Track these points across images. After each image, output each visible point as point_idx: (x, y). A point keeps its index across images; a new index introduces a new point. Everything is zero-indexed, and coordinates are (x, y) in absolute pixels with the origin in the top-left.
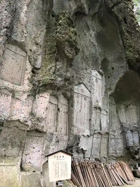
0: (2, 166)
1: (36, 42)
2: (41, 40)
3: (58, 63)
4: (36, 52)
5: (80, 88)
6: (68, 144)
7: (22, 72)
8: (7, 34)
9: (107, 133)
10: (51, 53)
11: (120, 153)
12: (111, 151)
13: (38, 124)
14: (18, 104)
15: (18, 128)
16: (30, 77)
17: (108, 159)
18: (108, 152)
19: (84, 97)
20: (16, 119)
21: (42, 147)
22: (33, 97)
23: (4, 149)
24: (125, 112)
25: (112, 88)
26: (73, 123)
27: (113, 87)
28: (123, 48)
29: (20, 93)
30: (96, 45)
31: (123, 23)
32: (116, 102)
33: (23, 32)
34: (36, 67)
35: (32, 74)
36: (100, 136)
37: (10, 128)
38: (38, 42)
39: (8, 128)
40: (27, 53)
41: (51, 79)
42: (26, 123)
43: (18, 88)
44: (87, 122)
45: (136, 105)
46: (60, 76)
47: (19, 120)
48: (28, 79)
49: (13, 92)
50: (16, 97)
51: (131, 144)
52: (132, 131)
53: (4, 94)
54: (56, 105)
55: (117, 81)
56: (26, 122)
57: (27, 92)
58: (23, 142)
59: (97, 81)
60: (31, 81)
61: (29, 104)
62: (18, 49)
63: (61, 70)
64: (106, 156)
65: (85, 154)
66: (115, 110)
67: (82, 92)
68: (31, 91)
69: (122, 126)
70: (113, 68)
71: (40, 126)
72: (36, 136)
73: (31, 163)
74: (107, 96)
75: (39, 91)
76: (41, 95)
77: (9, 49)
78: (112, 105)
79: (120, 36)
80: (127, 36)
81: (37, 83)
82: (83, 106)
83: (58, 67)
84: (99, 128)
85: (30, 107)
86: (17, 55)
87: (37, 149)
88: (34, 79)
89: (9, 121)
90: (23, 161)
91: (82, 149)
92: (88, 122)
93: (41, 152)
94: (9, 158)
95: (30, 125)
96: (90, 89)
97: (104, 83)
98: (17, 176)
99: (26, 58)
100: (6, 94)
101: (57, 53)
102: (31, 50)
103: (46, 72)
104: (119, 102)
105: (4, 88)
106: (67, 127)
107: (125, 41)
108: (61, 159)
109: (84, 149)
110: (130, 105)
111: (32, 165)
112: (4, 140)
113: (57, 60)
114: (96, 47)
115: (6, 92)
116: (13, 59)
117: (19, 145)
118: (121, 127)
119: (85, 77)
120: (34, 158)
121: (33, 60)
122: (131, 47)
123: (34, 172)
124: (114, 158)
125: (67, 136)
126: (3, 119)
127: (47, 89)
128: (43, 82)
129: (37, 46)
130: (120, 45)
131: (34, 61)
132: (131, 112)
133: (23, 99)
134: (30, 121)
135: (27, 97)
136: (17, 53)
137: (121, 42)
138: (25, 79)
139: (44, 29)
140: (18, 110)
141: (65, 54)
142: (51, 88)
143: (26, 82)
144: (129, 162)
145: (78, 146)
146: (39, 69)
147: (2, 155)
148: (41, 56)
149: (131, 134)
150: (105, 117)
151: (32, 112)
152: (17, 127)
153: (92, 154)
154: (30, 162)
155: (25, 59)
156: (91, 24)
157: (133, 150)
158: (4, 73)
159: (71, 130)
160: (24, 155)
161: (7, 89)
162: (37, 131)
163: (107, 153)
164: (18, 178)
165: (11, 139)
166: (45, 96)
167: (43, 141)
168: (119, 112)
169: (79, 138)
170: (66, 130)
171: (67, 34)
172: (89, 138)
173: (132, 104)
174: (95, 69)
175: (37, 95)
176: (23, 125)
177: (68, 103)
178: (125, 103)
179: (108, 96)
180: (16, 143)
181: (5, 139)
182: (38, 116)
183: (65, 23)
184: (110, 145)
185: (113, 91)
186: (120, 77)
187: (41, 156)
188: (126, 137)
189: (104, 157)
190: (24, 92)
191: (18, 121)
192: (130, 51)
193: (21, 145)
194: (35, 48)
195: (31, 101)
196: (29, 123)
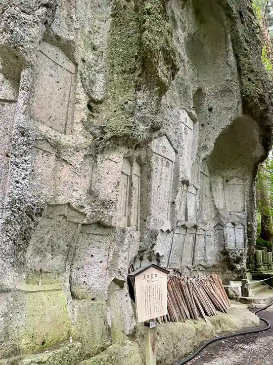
0: (41, 292)
1: (91, 43)
2: (101, 40)
3: (140, 94)
4: (93, 65)
5: (161, 144)
6: (140, 247)
7: (68, 105)
8: (47, 20)
9: (195, 227)
10: (124, 72)
11: (211, 260)
12: (199, 257)
13: (102, 212)
14: (65, 172)
15: (64, 220)
16: (86, 117)
17: (192, 269)
18: (193, 258)
19: (165, 162)
20: (64, 203)
21: (107, 254)
22: (92, 159)
23: (38, 259)
24: (224, 189)
25: (208, 146)
26: (151, 208)
27: (211, 145)
28: (236, 71)
29: (69, 150)
30: (186, 61)
31: (239, 21)
32: (210, 172)
33: (71, 18)
34: (94, 96)
35: (89, 112)
36: (183, 231)
37: (51, 218)
38: (96, 44)
39: (48, 218)
40: (76, 65)
41: (128, 127)
42: (82, 210)
43: (65, 139)
44: (167, 206)
45: (243, 179)
46: (143, 120)
47: (69, 204)
48: (82, 121)
49: (57, 147)
50: (63, 158)
51: (230, 245)
52: (233, 224)
53: (42, 151)
54: (128, 176)
55: (218, 134)
56: (82, 207)
57: (84, 150)
58: (73, 244)
59: (186, 133)
60: (87, 125)
61: (86, 174)
62: (61, 55)
63: (145, 108)
64: (190, 266)
65: (161, 263)
66: (208, 187)
67: (164, 152)
68: (90, 146)
69: (218, 214)
70: (210, 110)
71: (106, 216)
72: (96, 234)
73: (87, 283)
74: (199, 160)
75: (104, 148)
76: (106, 157)
77: (44, 54)
78: (205, 177)
79: (231, 48)
80: (246, 50)
81: (97, 132)
82: (164, 177)
83: (140, 102)
84: (183, 219)
85: (88, 180)
86: (59, 67)
87: (97, 258)
88: (91, 123)
89: (52, 206)
90: (72, 281)
91: (158, 254)
92: (169, 207)
93: (105, 264)
94: (48, 274)
95: (89, 214)
96: (176, 146)
97: (198, 138)
98: (69, 309)
99: (76, 77)
100: (45, 151)
101: (139, 72)
102: (84, 61)
103: (115, 111)
104: (214, 171)
105: (42, 138)
106: (138, 215)
107: (242, 58)
108: (153, 280)
109: (161, 254)
110: (232, 178)
111: (88, 287)
112: (40, 241)
113: (138, 88)
114: (186, 65)
115: (46, 147)
116: (51, 75)
117: (66, 250)
118: (216, 217)
119: (170, 123)
120: (92, 275)
121: (87, 82)
122: (252, 71)
123: (93, 299)
124: (201, 268)
125: (139, 232)
126: (44, 202)
127: (118, 145)
128: (113, 131)
129: (94, 52)
130: (230, 66)
131: (90, 85)
132: (233, 191)
133: (75, 162)
134: (89, 206)
135: (82, 160)
136: (58, 64)
137: (232, 59)
138: (75, 121)
139: (108, 17)
140: (66, 183)
141: (158, 77)
142: (126, 144)
143: (79, 128)
144: (224, 275)
145: (153, 249)
146: (100, 102)
147: (35, 270)
148: (102, 75)
149: (232, 230)
150: (194, 197)
151: (90, 188)
152: (65, 217)
153: (170, 262)
154: (84, 282)
155: (73, 79)
156: (180, 15)
157: (234, 256)
158: (35, 104)
159: (145, 221)
160: (74, 269)
161: (48, 141)
162: (100, 224)
163: (192, 260)
164: (70, 313)
165: (50, 240)
166: (115, 160)
167: (108, 243)
168: (213, 189)
169: (155, 235)
170: (137, 221)
171: (161, 33)
172: (169, 235)
173: (237, 177)
174: (184, 109)
175: (99, 156)
176: (75, 213)
177: (141, 172)
178: (224, 174)
179: (201, 160)
180: (59, 247)
181: (40, 239)
182: (102, 197)
183: (157, 9)
184: (197, 247)
185: (209, 152)
186: (223, 127)
187: (105, 271)
188: (225, 233)
189: (187, 267)
190: (77, 150)
191: (67, 206)
192: (250, 80)
193: (69, 251)
194: (92, 57)
195: (89, 168)
196: (88, 210)
